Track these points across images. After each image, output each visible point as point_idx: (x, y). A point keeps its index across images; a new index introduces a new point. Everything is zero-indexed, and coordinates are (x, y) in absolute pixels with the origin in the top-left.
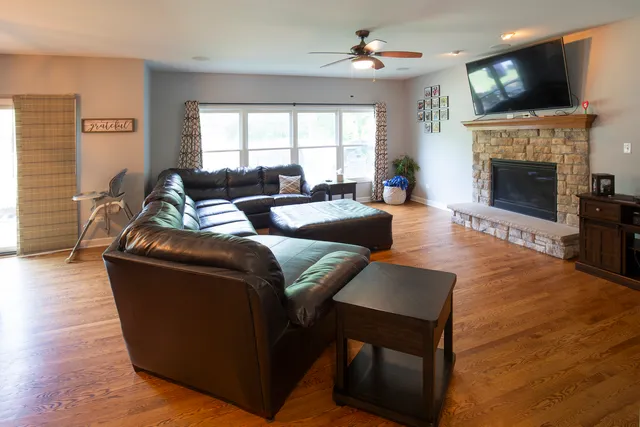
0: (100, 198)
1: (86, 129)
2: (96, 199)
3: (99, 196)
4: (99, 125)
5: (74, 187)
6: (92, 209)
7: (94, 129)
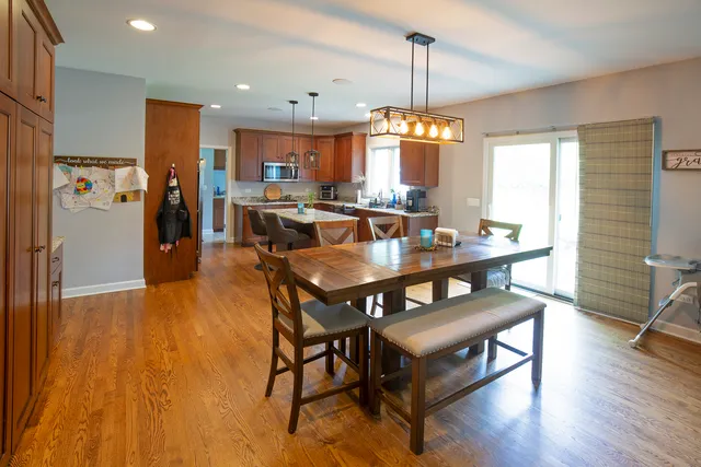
0: (690, 272)
1: (669, 165)
2: (684, 272)
3: (688, 267)
4: (691, 159)
5: (647, 244)
6: (675, 283)
7: (683, 165)
